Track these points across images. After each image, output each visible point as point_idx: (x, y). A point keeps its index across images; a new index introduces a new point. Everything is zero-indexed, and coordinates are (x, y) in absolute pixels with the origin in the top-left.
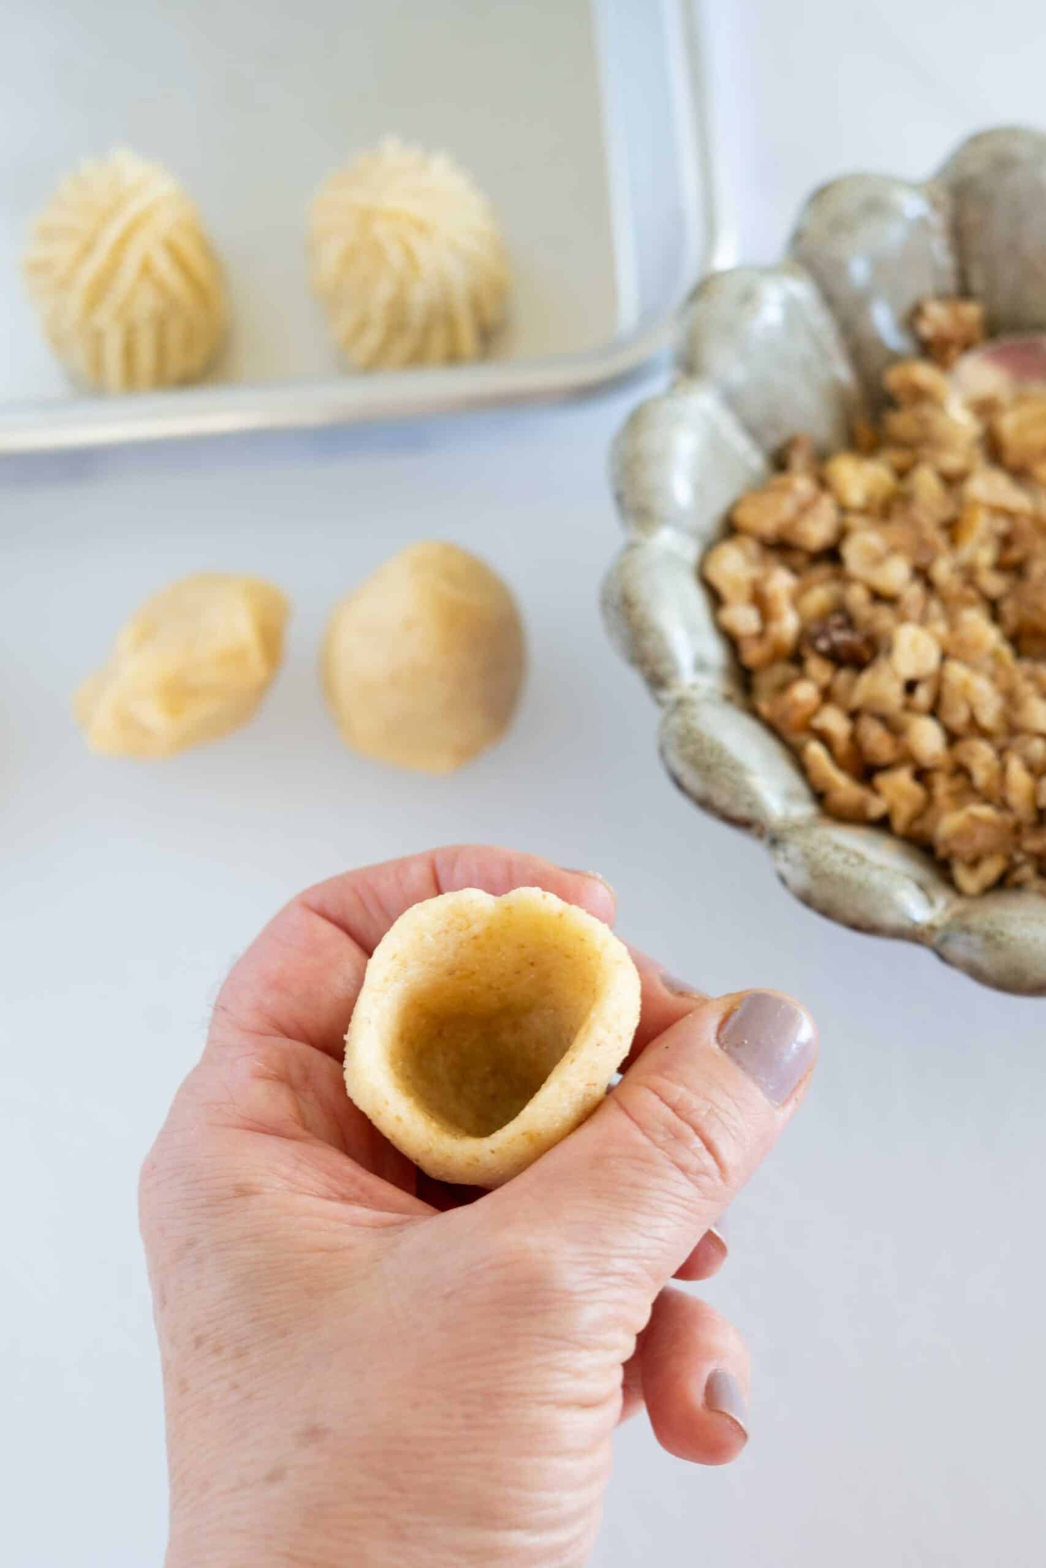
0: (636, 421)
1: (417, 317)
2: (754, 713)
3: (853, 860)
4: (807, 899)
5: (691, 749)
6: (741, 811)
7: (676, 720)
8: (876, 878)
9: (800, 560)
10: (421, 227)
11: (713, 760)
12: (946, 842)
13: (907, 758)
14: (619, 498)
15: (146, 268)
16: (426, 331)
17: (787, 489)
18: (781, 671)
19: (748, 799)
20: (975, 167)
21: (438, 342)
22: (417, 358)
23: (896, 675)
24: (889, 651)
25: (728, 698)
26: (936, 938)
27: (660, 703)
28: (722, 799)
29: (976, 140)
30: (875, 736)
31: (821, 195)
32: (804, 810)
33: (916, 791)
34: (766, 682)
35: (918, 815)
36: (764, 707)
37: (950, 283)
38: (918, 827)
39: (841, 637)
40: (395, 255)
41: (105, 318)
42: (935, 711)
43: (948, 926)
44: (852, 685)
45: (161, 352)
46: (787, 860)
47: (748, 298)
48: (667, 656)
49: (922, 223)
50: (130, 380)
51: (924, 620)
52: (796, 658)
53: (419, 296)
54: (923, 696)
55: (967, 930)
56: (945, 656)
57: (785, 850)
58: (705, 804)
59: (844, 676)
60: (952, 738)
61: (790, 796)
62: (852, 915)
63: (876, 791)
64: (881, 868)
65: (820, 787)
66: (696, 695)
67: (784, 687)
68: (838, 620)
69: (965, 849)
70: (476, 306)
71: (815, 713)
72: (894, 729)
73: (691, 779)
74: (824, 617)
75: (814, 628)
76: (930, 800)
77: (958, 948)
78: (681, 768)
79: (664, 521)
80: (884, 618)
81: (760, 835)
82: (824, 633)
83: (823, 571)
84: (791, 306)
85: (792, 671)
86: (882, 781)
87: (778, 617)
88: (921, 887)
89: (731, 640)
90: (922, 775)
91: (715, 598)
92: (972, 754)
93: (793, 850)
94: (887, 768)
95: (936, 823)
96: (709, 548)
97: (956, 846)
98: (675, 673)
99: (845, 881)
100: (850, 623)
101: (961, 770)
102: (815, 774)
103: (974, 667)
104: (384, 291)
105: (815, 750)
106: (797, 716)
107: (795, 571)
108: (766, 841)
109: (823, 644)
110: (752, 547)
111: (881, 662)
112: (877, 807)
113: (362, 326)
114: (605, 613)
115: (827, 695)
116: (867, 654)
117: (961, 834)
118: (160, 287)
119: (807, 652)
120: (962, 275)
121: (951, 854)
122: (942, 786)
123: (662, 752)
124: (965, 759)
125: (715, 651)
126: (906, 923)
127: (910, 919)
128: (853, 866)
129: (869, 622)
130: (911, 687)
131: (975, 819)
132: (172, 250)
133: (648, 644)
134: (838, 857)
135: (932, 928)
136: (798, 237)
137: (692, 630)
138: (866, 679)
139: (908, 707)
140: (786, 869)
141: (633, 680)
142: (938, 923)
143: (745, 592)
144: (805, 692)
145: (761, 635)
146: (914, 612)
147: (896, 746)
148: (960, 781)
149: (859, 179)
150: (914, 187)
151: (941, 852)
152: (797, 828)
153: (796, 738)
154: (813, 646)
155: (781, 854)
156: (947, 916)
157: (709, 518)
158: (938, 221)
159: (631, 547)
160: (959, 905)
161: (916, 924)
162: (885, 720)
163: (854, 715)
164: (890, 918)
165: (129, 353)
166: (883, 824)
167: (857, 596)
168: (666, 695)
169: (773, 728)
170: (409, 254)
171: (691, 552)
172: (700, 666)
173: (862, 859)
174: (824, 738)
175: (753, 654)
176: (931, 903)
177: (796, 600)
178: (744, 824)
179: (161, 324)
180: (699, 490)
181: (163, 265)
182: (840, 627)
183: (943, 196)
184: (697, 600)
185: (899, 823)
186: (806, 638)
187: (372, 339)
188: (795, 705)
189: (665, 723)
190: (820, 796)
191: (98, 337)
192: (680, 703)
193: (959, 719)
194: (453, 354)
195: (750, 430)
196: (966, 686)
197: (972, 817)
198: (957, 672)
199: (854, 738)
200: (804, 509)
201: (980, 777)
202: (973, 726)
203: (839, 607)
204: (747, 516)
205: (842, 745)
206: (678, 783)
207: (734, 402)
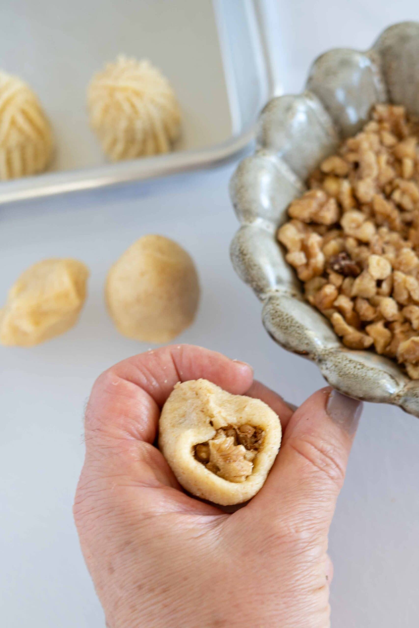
0: (240, 171)
1: (139, 136)
2: (307, 302)
3: (359, 367)
5: (278, 320)
6: (303, 348)
7: (270, 306)
8: (370, 374)
9: (323, 229)
10: (138, 94)
11: (288, 324)
12: (402, 355)
13: (380, 317)
14: (235, 206)
15: (13, 123)
16: (144, 142)
17: (313, 197)
18: (318, 281)
19: (306, 341)
20: (389, 42)
21: (150, 146)
22: (142, 154)
23: (372, 277)
24: (368, 266)
25: (294, 296)
26: (401, 402)
27: (261, 300)
28: (294, 343)
29: (390, 29)
30: (364, 308)
31: (319, 60)
32: (333, 345)
33: (386, 332)
34: (311, 287)
35: (388, 344)
36: (311, 298)
37: (383, 97)
38: (388, 349)
39: (344, 263)
40: (126, 107)
42: (391, 294)
43: (406, 395)
44: (352, 285)
45: (24, 160)
46: (327, 369)
47: (289, 109)
48: (263, 277)
49: (368, 69)
50: (11, 175)
51: (383, 252)
52: (325, 275)
53: (139, 125)
54: (385, 287)
55: (416, 395)
56: (393, 269)
57: (326, 364)
58: (285, 346)
59: (347, 281)
60: (401, 307)
61: (326, 339)
63: (367, 334)
64: (372, 369)
65: (340, 335)
66: (277, 294)
67: (320, 289)
68: (343, 255)
69: (411, 358)
70: (166, 129)
71: (335, 299)
72: (374, 304)
73: (279, 334)
74: (336, 254)
75: (332, 260)
76: (393, 336)
77: (411, 406)
78: (273, 329)
79: (258, 215)
80: (364, 252)
81: (313, 359)
82: (337, 262)
83: (334, 233)
84: (310, 113)
85: (323, 281)
86: (369, 328)
87: (315, 256)
88: (392, 377)
89: (293, 269)
90: (388, 325)
91: (284, 249)
92: (411, 312)
93: (329, 364)
94: (371, 322)
95: (397, 347)
96: (280, 226)
97: (406, 356)
98: (268, 285)
99: (356, 377)
100: (349, 256)
101: (407, 321)
102: (337, 328)
103: (408, 273)
104: (123, 124)
105: (337, 316)
106: (327, 301)
107: (321, 235)
108: (316, 361)
109: (336, 267)
110: (300, 225)
111: (364, 273)
112: (368, 341)
113: (114, 142)
114: (232, 260)
115: (340, 290)
116: (358, 270)
117: (408, 351)
118: (21, 131)
119: (329, 271)
120: (389, 92)
121: (406, 361)
122: (398, 329)
123: (264, 323)
124: (408, 315)
125: (286, 274)
126: (386, 395)
127: (387, 392)
128: (359, 369)
129: (358, 255)
130: (379, 283)
131: (415, 343)
132: (24, 113)
133: (254, 272)
134: (352, 365)
135: (398, 396)
136: (310, 80)
137: (274, 265)
138: (358, 281)
139: (378, 294)
140: (327, 373)
141: (248, 290)
142: (401, 393)
143: (299, 245)
144: (330, 290)
145: (307, 265)
146: (377, 248)
147: (375, 312)
148: (406, 326)
149: (336, 51)
150: (363, 53)
151: (401, 360)
152: (331, 353)
153: (326, 312)
154: (332, 268)
155: (324, 367)
156: (406, 390)
157: (278, 213)
158: (375, 69)
159: (243, 228)
160: (411, 385)
161: (391, 394)
162: (368, 300)
163: (354, 299)
164: (378, 393)
165: (9, 162)
166: (371, 349)
167: (351, 243)
168: (263, 296)
169: (316, 308)
170: (133, 106)
171: (271, 229)
172: (279, 281)
173: (363, 366)
174: (340, 310)
175: (304, 274)
176: (397, 384)
177: (322, 247)
178: (305, 354)
179: (22, 148)
180: (272, 199)
181: (21, 121)
182: (344, 258)
183: (376, 56)
184: (275, 251)
185: (379, 348)
186: (328, 264)
187: (120, 147)
188: (326, 296)
189: (264, 308)
190: (341, 338)
192: (271, 298)
193: (404, 297)
194: (157, 151)
195: (295, 171)
196: (405, 282)
197: (413, 342)
198: (400, 276)
199: (354, 309)
200: (322, 206)
201: (417, 323)
202: (410, 300)
203: (343, 249)
204: (295, 211)
205: (349, 314)
206: (272, 336)
207: (286, 158)
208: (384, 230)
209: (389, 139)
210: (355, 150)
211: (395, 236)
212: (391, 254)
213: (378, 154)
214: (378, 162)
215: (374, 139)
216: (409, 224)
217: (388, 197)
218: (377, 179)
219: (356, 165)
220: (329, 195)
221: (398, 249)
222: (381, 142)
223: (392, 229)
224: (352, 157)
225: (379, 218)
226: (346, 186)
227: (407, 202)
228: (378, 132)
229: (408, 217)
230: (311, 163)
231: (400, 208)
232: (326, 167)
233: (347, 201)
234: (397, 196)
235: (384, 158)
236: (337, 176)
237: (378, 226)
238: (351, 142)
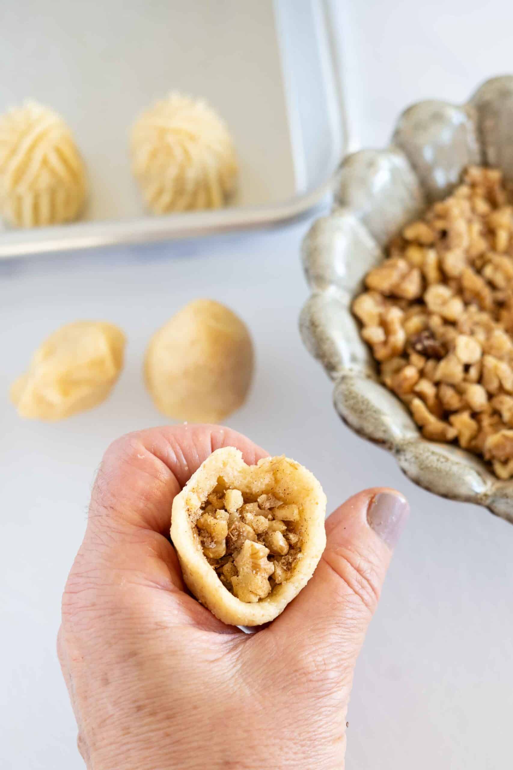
0: (313, 232)
1: (190, 187)
2: (383, 384)
3: (442, 460)
4: (417, 482)
5: (352, 402)
6: (379, 435)
7: (343, 387)
8: (455, 468)
9: (403, 304)
10: (192, 138)
11: (364, 407)
12: (490, 451)
13: (467, 406)
14: (307, 271)
15: (45, 162)
16: (195, 194)
17: (394, 266)
18: (397, 362)
19: (383, 428)
20: (488, 96)
21: (201, 199)
22: (191, 207)
23: (459, 360)
24: (454, 348)
25: (369, 377)
26: (488, 502)
27: (333, 379)
28: (369, 428)
29: (490, 82)
30: (449, 395)
31: (408, 112)
32: (412, 435)
33: (473, 424)
34: (388, 368)
35: (474, 437)
36: (388, 381)
37: (477, 158)
38: (473, 443)
39: (428, 343)
40: (178, 152)
41: (23, 189)
42: (480, 380)
43: (495, 495)
44: (435, 368)
45: (53, 206)
46: (406, 460)
47: (371, 164)
48: (335, 353)
49: (462, 126)
50: (37, 222)
51: (472, 333)
52: (405, 355)
53: (191, 174)
54: (473, 373)
55: (506, 496)
56: (484, 353)
57: (405, 455)
58: (360, 432)
59: (431, 364)
60: (490, 396)
61: (405, 427)
62: (443, 490)
63: (451, 424)
64: (457, 463)
65: (420, 423)
66: (353, 374)
67: (398, 371)
68: (426, 334)
69: (501, 454)
70: (221, 182)
71: (416, 383)
72: (460, 392)
73: (353, 419)
74: (419, 333)
75: (414, 339)
76: (480, 429)
77: (501, 506)
78: (346, 412)
79: (331, 282)
80: (451, 333)
81: (390, 448)
82: (420, 341)
83: (416, 309)
84: (394, 172)
85: (402, 362)
86: (454, 419)
87: (395, 333)
88: (479, 474)
89: (369, 346)
90: (475, 415)
91: (360, 324)
92: (501, 403)
93: (409, 456)
94: (456, 412)
95: (484, 441)
96: (355, 297)
97: (495, 453)
98: (340, 362)
99: (439, 471)
100: (432, 336)
101: (496, 413)
102: (417, 416)
103: (500, 358)
104: (172, 172)
105: (417, 403)
106: (406, 385)
107: (403, 309)
108: (394, 451)
109: (419, 347)
110: (378, 297)
111: (451, 356)
112: (451, 433)
113: (160, 192)
114: (301, 331)
115: (422, 374)
116: (442, 352)
117: (498, 446)
118: (53, 173)
119: (410, 351)
120: (484, 154)
121: (493, 457)
122: (486, 421)
123: (335, 405)
124: (498, 406)
125: (361, 352)
126: (472, 494)
127: (473, 491)
128: (442, 462)
129: (443, 335)
130: (467, 368)
131: (506, 437)
132: (59, 152)
133: (326, 347)
134: (434, 458)
135: (486, 495)
136: (397, 134)
137: (348, 340)
138: (443, 364)
139: (465, 380)
140: (405, 465)
141: (318, 367)
142: (489, 493)
143: (376, 320)
144: (410, 372)
145: (385, 343)
146: (466, 328)
147: (461, 400)
148: (496, 419)
149: (429, 103)
150: (457, 107)
151: (487, 456)
152: (410, 443)
153: (407, 397)
154: (414, 348)
155: (402, 458)
156: (494, 489)
157: (354, 283)
158: (470, 126)
159: (314, 296)
160: (499, 484)
161: (477, 494)
162: (454, 386)
163: (437, 384)
164: (463, 491)
165: (36, 208)
166: (455, 442)
167: (435, 322)
168: (335, 374)
169: (393, 392)
170: (186, 152)
171: (346, 300)
172: (354, 359)
173: (447, 460)
174: (421, 396)
175: (381, 353)
176: (485, 482)
177: (403, 324)
178: (381, 442)
179: (53, 192)
180: (348, 266)
181: (54, 161)
182: (428, 338)
183: (473, 112)
184: (350, 325)
185: (463, 442)
186: (410, 344)
187: (166, 198)
188: (406, 379)
189: (337, 388)
190: (420, 428)
191: (19, 199)
192: (344, 378)
193: (494, 386)
194: (209, 205)
195: (375, 236)
196: (496, 368)
197: (504, 436)
198: (490, 361)
199: (438, 397)
200: (404, 277)
201: (506, 416)
202: (501, 389)
203: (426, 327)
204: (374, 281)
205: (431, 400)
206: (345, 421)
207: (365, 221)
208: (473, 308)
209: (482, 206)
210: (443, 216)
211: (485, 317)
212: (481, 336)
213: (470, 222)
214: (470, 232)
215: (466, 205)
216: (500, 305)
217: (479, 271)
218: (467, 251)
219: (444, 234)
220: (412, 266)
221: (489, 331)
222: (473, 210)
223: (482, 308)
224: (440, 225)
225: (468, 295)
226: (431, 257)
227: (499, 280)
228: (471, 198)
229: (500, 296)
230: (393, 228)
231: (492, 285)
232: (410, 234)
233: (432, 274)
234: (488, 271)
235: (477, 227)
236: (420, 245)
237: (466, 304)
238: (439, 207)
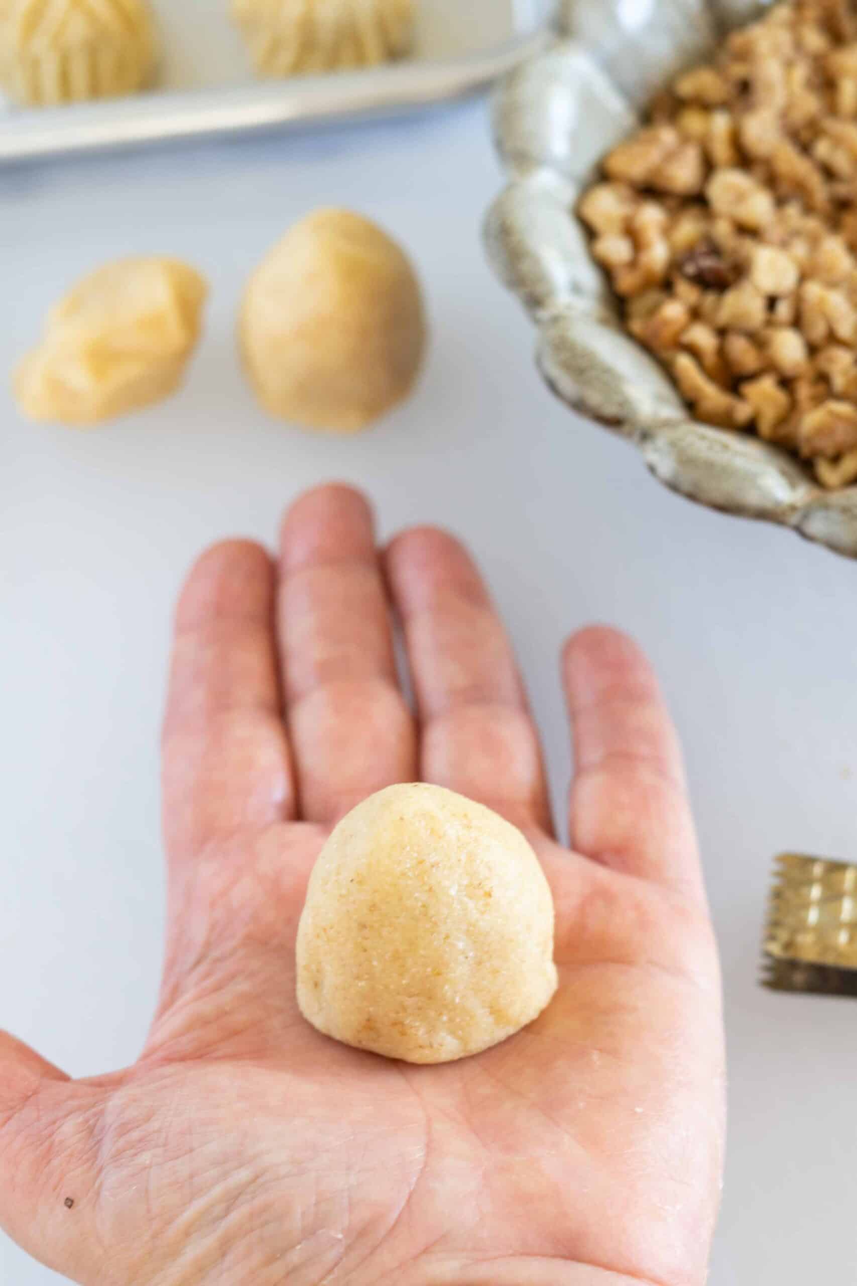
1: (325, 35)
2: (630, 336)
4: (673, 486)
5: (565, 355)
6: (610, 410)
7: (552, 333)
8: (739, 462)
9: (672, 201)
11: (584, 364)
12: (808, 440)
13: (770, 367)
14: (498, 144)
17: (655, 140)
18: (651, 297)
19: (619, 400)
21: (348, 51)
23: (757, 289)
24: (750, 270)
25: (603, 321)
26: (794, 519)
27: (537, 321)
28: (594, 398)
30: (740, 348)
32: (672, 411)
33: (780, 397)
34: (638, 307)
35: (782, 421)
36: (638, 328)
38: (783, 431)
39: (707, 263)
41: (41, 45)
42: (796, 324)
43: (808, 507)
44: (717, 307)
46: (655, 451)
48: (542, 278)
51: (784, 245)
52: (666, 284)
53: (326, 13)
54: (784, 310)
55: (826, 507)
56: (804, 277)
57: (655, 443)
58: (579, 407)
59: (710, 299)
60: (813, 350)
61: (659, 399)
62: (718, 496)
63: (742, 398)
64: (744, 454)
65: (689, 396)
66: (572, 314)
67: (653, 311)
68: (704, 249)
69: (828, 445)
71: (684, 329)
72: (758, 341)
73: (567, 384)
74: (692, 247)
75: (683, 257)
76: (793, 404)
77: (818, 525)
78: (555, 372)
79: (541, 164)
80: (748, 246)
81: (630, 434)
82: (691, 260)
83: (692, 212)
85: (661, 295)
86: (748, 389)
87: (650, 247)
88: (784, 475)
89: (606, 270)
90: (786, 383)
91: (590, 233)
92: (831, 360)
93: (661, 442)
94: (752, 377)
95: (799, 424)
96: (584, 190)
97: (818, 443)
98: (550, 293)
99: (710, 466)
100: (715, 250)
101: (823, 378)
102: (684, 383)
103: (832, 284)
105: (684, 363)
106: (667, 334)
107: (667, 208)
108: (636, 437)
109: (690, 269)
110: (624, 191)
111: (745, 284)
112: (743, 412)
113: (275, 47)
114: (484, 242)
115: (695, 314)
116: (730, 277)
117: (822, 431)
119: (676, 278)
121: (815, 452)
122: (804, 391)
123: (538, 361)
124: (825, 367)
125: (590, 279)
126: (768, 504)
127: (771, 499)
128: (717, 451)
129: (734, 251)
130: (772, 302)
131: (838, 417)
133: (525, 267)
135: (793, 508)
137: (567, 258)
138: (729, 297)
139: (770, 323)
140: (652, 456)
141: (511, 303)
142: (799, 504)
143: (618, 226)
144: (674, 311)
145: (633, 264)
146: (774, 236)
147: (760, 356)
148: (821, 388)
151: (805, 450)
152: (667, 424)
153: (666, 354)
154: (682, 272)
155: (650, 447)
156: (807, 500)
157: (584, 164)
159: (510, 187)
160: (818, 494)
161: (778, 503)
162: (749, 334)
163: (722, 332)
164: (752, 498)
166: (749, 430)
167: (723, 230)
168: (542, 314)
169: (645, 346)
171: (568, 194)
172: (576, 289)
173: (725, 447)
174: (693, 351)
175: (626, 282)
176: (793, 487)
177: (667, 232)
178: (614, 423)
179: (93, 50)
180: (574, 138)
182: (706, 255)
184: (572, 235)
185: (765, 426)
186: (675, 265)
188: (666, 323)
189: (542, 335)
190: (690, 405)
191: (35, 65)
192: (556, 320)
193: (818, 331)
195: (623, 89)
196: (822, 301)
197: (832, 413)
198: (814, 290)
199: (721, 352)
200: (670, 156)
201: (839, 382)
202: (832, 338)
203: (707, 239)
204: (617, 163)
205: (710, 358)
206: (552, 386)
207: (609, 66)
208: (793, 211)
209: (815, 40)
210: (745, 55)
211: (813, 224)
212: (800, 249)
213: (789, 65)
214: (788, 80)
215: (784, 38)
216: (842, 205)
217: (805, 148)
218: (784, 114)
219: (745, 88)
220: (685, 139)
221: (814, 242)
222: (798, 45)
223: (808, 209)
224: (738, 70)
225: (784, 188)
226: (720, 123)
227: (841, 162)
228: (794, 26)
229: (842, 190)
230: (656, 77)
231: (829, 173)
232: (687, 87)
233: (721, 151)
234: (822, 149)
235: (801, 73)
236: (705, 106)
237: (780, 202)
238: (737, 40)
